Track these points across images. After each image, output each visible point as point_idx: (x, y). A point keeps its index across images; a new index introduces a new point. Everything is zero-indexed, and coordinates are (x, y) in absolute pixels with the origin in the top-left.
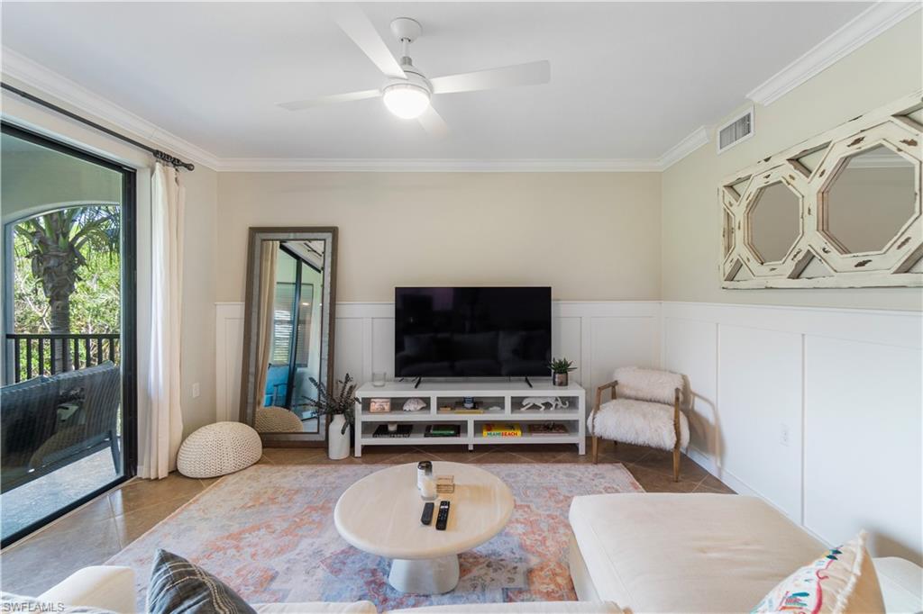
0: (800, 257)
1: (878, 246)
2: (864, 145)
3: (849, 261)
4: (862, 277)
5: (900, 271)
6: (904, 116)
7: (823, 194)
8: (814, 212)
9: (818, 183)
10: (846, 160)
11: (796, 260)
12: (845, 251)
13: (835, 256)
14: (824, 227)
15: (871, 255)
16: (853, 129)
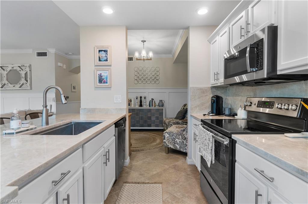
0: (3, 84)
1: (16, 84)
2: (14, 69)
3: (12, 86)
4: (14, 88)
5: (19, 87)
6: (19, 67)
7: (7, 74)
8: (5, 77)
9: (6, 72)
10: (11, 70)
11: (2, 85)
12: (11, 84)
13: (9, 84)
14: (7, 80)
15: (15, 85)
16: (12, 66)
